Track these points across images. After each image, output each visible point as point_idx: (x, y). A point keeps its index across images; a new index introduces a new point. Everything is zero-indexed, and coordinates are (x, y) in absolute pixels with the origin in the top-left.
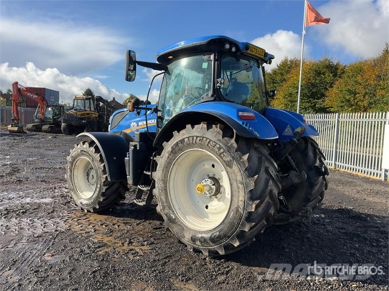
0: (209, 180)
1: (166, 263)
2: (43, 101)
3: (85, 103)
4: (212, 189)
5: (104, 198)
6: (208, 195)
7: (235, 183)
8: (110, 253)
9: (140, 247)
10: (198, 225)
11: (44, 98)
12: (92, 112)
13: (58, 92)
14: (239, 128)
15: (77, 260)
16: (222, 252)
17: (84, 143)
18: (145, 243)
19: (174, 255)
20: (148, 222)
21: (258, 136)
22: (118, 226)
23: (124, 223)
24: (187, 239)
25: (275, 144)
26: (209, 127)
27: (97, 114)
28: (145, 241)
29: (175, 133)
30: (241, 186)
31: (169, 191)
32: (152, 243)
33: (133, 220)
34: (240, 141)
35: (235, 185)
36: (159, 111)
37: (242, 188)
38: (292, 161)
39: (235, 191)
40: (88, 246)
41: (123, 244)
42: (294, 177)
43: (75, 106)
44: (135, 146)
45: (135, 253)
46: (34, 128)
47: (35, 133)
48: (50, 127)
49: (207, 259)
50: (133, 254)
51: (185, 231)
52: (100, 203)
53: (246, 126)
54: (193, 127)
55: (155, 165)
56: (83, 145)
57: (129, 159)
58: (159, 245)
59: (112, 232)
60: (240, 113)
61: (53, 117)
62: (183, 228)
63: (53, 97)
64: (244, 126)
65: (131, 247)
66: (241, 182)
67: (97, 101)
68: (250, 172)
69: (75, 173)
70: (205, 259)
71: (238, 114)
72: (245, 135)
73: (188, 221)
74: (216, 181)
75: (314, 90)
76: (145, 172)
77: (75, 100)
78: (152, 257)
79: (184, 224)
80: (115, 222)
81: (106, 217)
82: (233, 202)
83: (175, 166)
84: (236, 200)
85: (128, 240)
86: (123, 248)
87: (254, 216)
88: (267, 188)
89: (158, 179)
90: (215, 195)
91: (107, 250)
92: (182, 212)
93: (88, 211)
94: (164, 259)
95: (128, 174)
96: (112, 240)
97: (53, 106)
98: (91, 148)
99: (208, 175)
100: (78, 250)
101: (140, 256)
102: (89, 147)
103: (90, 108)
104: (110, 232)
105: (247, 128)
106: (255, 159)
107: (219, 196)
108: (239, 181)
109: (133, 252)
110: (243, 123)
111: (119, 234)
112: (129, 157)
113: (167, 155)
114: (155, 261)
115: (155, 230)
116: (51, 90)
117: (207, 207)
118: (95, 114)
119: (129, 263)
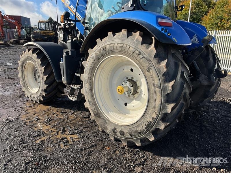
0: (128, 83)
1: (91, 152)
2: (19, 24)
3: (45, 25)
4: (131, 90)
5: (46, 93)
6: (127, 95)
7: (153, 87)
8: (45, 142)
9: (71, 136)
10: (118, 119)
11: (19, 22)
12: (50, 31)
13: (30, 19)
14: (158, 34)
15: (16, 149)
16: (138, 144)
17: (29, 50)
18: (76, 131)
19: (98, 144)
20: (80, 112)
21: (177, 42)
22: (57, 115)
23: (62, 112)
24: (109, 130)
25: (184, 51)
26: (129, 34)
27: (54, 32)
28: (76, 130)
29: (98, 40)
30: (158, 90)
31: (94, 91)
32: (82, 132)
33: (69, 110)
34: (158, 47)
35: (152, 88)
36: (87, 23)
37: (159, 92)
38: (197, 65)
39: (152, 94)
40: (29, 135)
41: (57, 132)
42: (204, 80)
43: (39, 27)
44: (67, 53)
45: (66, 142)
46: (15, 42)
47: (15, 45)
48: (24, 41)
49: (126, 148)
50: (64, 143)
51: (108, 124)
52: (43, 97)
53: (165, 32)
54: (114, 35)
55: (83, 68)
56: (28, 52)
57: (62, 63)
58: (86, 134)
59: (51, 121)
60: (160, 20)
61: (26, 35)
62: (106, 121)
63: (26, 22)
64: (163, 32)
65: (64, 136)
66: (158, 86)
67: (53, 24)
68: (167, 76)
69: (26, 74)
70: (124, 148)
71: (157, 20)
72: (164, 41)
73: (110, 116)
74: (134, 84)
75: (195, 17)
76: (76, 74)
77: (39, 24)
78: (80, 146)
79: (106, 119)
80: (55, 111)
81: (49, 107)
82: (150, 103)
83: (98, 70)
84: (153, 102)
85: (62, 129)
86: (58, 137)
87: (169, 117)
88: (182, 91)
89: (85, 81)
90: (133, 94)
91: (43, 139)
92: (105, 108)
93: (36, 102)
94: (90, 148)
95: (62, 75)
96: (49, 128)
97: (26, 27)
98: (34, 54)
99: (127, 78)
100: (20, 138)
101: (70, 145)
102: (33, 53)
103: (49, 29)
104: (50, 121)
105: (166, 33)
106: (172, 64)
107: (136, 95)
108: (157, 85)
109: (65, 141)
110: (162, 30)
111: (56, 123)
112: (63, 62)
113: (92, 60)
114: (82, 150)
115: (84, 119)
116: (25, 17)
117: (126, 104)
118: (52, 33)
119: (59, 152)
